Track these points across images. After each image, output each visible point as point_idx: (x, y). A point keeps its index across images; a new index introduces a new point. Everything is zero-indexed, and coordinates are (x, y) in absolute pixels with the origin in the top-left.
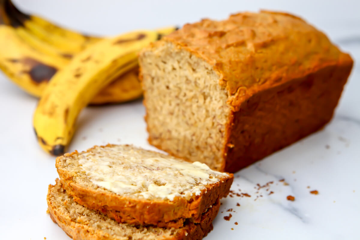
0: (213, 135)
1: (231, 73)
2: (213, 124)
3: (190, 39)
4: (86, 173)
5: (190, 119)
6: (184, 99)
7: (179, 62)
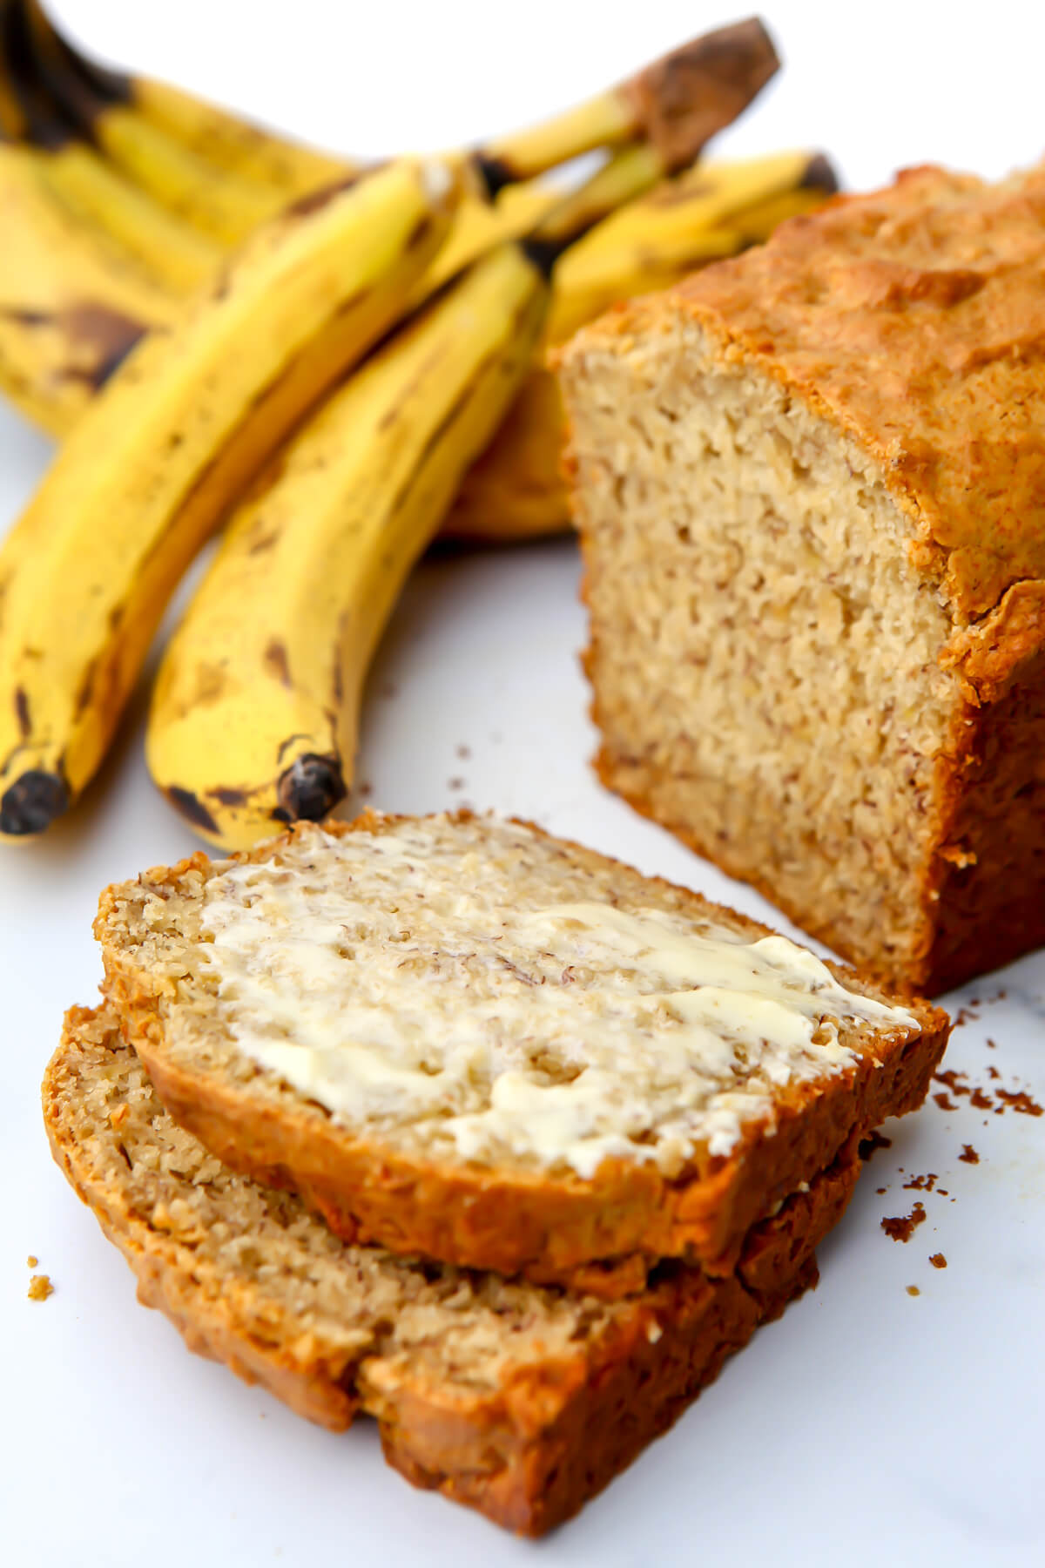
0: (879, 795)
1: (972, 508)
2: (883, 740)
3: (794, 312)
4: (219, 982)
5: (778, 699)
6: (756, 601)
7: (734, 425)
